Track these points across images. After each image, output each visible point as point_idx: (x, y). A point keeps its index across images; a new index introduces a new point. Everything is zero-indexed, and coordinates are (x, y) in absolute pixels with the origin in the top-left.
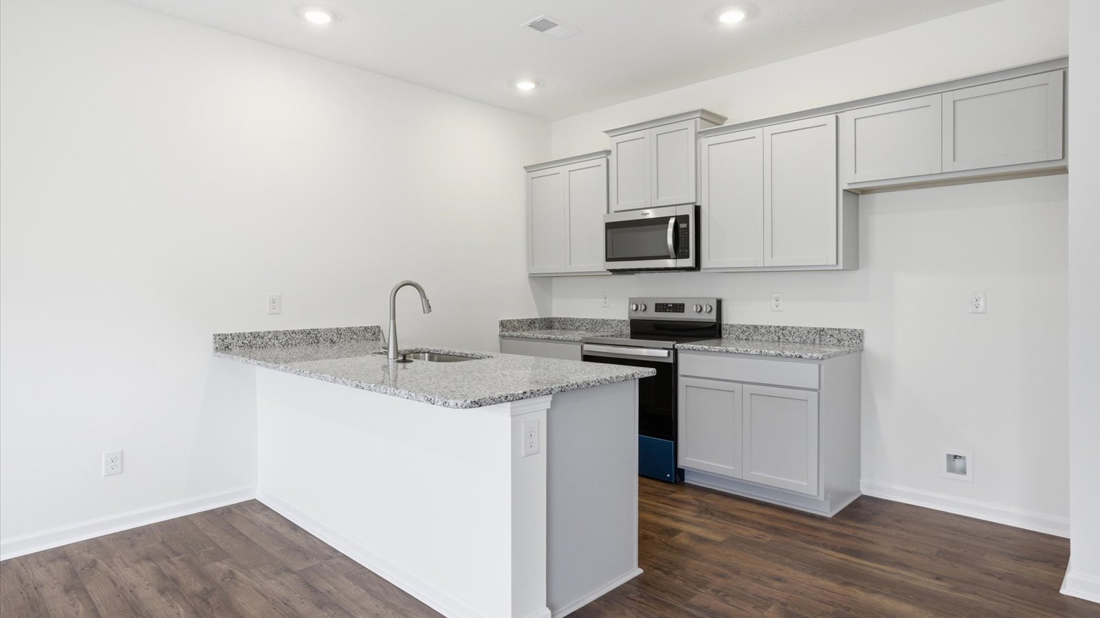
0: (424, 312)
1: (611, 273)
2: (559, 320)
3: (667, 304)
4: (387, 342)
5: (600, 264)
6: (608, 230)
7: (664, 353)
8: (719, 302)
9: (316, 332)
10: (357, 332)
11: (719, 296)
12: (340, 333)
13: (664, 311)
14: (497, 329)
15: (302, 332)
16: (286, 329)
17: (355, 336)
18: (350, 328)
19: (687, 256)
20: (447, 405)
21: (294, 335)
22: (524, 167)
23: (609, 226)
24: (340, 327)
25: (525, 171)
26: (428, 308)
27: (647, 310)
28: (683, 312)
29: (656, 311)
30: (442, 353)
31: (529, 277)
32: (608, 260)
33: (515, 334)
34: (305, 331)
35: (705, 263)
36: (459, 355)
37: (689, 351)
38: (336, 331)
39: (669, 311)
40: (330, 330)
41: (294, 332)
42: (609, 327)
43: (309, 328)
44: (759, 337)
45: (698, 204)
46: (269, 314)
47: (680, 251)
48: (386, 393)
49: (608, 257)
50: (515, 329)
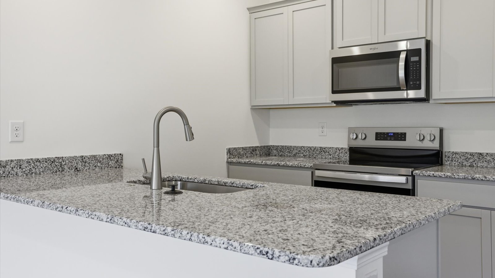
0: (187, 140)
1: (335, 105)
2: (277, 148)
3: (388, 133)
4: (149, 170)
5: (326, 96)
6: (334, 65)
7: (402, 180)
8: (441, 131)
9: (61, 160)
10: (101, 159)
11: (442, 126)
12: (84, 160)
13: (385, 139)
14: (225, 157)
15: (46, 160)
16: (29, 158)
17: (99, 164)
18: (94, 156)
19: (419, 88)
20: (296, 262)
21: (38, 164)
22: (248, 9)
23: (336, 61)
24: (84, 155)
25: (248, 12)
26: (190, 136)
27: (366, 139)
28: (405, 140)
29: (376, 139)
30: (196, 181)
31: (251, 109)
32: (334, 92)
33: (243, 161)
34: (49, 159)
35: (436, 94)
36: (217, 183)
37: (429, 178)
38: (80, 159)
39: (390, 140)
40: (75, 158)
41: (38, 160)
42: (327, 154)
43: (54, 157)
44: (485, 164)
45: (429, 38)
46: (12, 142)
47: (411, 83)
48: (190, 240)
49: (334, 89)
50: (240, 156)
